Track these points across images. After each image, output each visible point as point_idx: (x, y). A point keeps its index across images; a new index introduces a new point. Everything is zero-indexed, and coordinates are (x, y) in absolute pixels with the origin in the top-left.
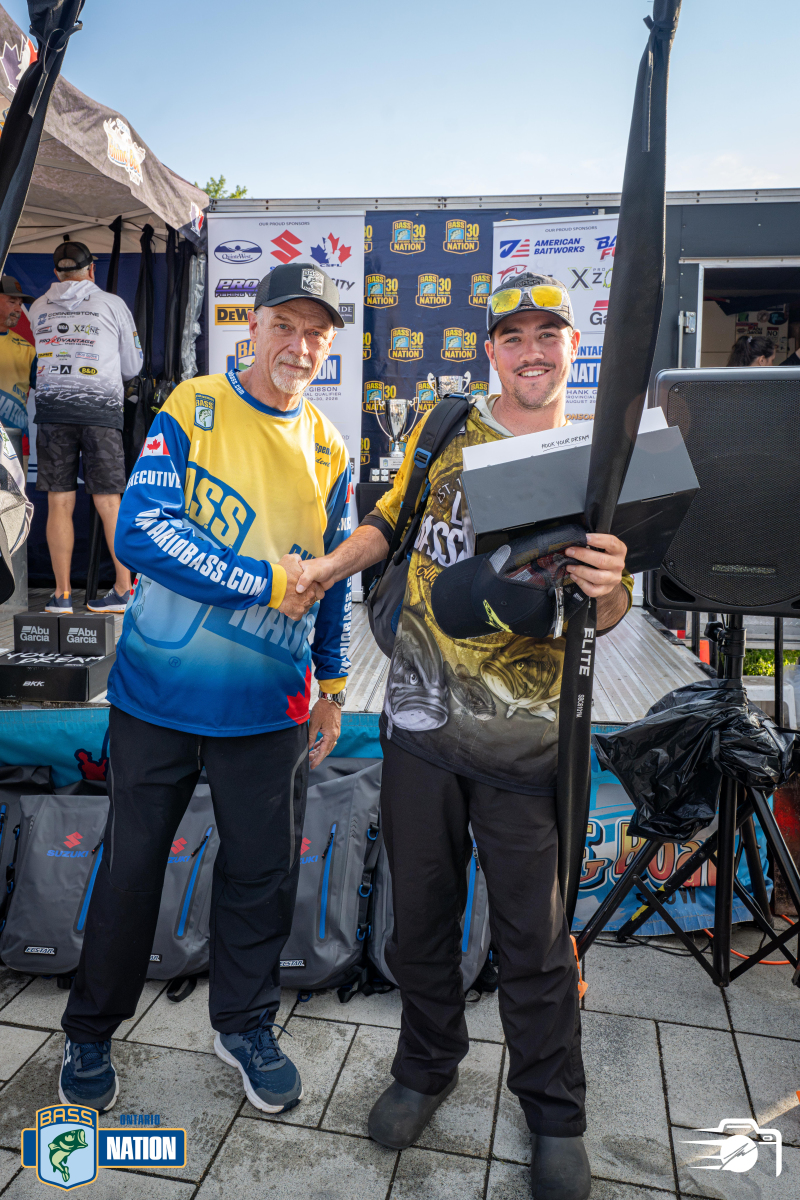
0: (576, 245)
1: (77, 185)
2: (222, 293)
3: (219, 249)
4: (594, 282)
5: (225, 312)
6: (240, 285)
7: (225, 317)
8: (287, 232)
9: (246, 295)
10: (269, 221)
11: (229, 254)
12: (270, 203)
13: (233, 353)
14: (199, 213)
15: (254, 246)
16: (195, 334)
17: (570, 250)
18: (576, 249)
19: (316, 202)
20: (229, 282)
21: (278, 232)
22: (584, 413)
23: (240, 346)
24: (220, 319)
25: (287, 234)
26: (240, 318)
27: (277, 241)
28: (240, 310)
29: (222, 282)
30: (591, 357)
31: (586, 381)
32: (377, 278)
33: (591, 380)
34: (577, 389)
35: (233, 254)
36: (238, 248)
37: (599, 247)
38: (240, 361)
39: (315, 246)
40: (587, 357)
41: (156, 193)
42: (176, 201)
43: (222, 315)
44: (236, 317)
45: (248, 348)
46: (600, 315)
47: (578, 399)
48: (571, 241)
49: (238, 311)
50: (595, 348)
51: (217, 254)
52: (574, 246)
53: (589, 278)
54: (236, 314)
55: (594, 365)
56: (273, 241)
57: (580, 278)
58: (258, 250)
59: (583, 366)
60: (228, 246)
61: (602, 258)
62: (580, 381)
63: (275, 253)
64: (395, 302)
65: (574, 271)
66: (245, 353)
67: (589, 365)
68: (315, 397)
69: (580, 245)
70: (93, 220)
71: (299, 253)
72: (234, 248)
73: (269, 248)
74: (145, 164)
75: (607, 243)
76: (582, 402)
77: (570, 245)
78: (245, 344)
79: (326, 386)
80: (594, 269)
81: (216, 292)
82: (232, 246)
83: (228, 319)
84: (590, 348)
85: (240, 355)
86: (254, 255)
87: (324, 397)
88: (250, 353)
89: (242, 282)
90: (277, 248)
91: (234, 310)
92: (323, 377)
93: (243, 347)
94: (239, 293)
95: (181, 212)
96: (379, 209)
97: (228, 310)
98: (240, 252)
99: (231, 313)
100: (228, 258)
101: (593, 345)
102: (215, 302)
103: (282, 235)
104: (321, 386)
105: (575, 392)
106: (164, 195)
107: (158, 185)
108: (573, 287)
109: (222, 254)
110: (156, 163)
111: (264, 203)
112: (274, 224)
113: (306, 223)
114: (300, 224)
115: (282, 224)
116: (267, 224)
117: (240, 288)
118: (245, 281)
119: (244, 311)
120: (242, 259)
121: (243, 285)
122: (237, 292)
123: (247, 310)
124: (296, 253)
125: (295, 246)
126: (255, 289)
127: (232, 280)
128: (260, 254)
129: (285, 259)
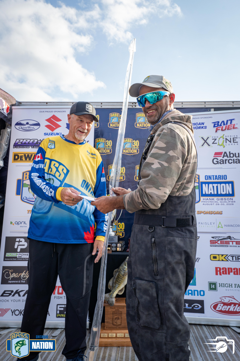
0: (202, 125)
2: (17, 146)
3: (17, 124)
4: (213, 143)
5: (18, 156)
6: (27, 142)
8: (54, 115)
9: (30, 147)
10: (45, 110)
11: (22, 126)
12: (48, 104)
13: (21, 178)
15: (35, 122)
17: (199, 128)
18: (202, 127)
20: (21, 141)
21: (49, 115)
22: (213, 211)
23: (25, 174)
24: (15, 159)
25: (54, 117)
26: (26, 159)
27: (48, 120)
28: (27, 155)
29: (18, 141)
30: (214, 181)
31: (213, 193)
32: (101, 140)
33: (216, 193)
34: (208, 198)
35: (25, 126)
36: (27, 123)
37: (214, 126)
38: (24, 182)
40: (212, 181)
43: (16, 157)
44: (24, 159)
46: (217, 159)
47: (209, 203)
48: (200, 124)
49: (25, 155)
50: (216, 176)
51: (16, 126)
52: (201, 126)
53: (210, 141)
54: (24, 157)
55: (216, 185)
57: (205, 141)
58: (38, 124)
59: (211, 185)
60: (22, 122)
61: (216, 131)
62: (209, 193)
63: (47, 126)
64: (110, 152)
65: (202, 138)
66: (28, 178)
67: (214, 185)
69: (205, 125)
71: (60, 126)
72: (25, 123)
73: (44, 123)
75: (218, 124)
76: (212, 204)
77: (199, 126)
78: (28, 173)
80: (213, 137)
81: (14, 146)
82: (25, 122)
83: (19, 160)
84: (213, 176)
85: (24, 179)
86: (36, 127)
89: (29, 141)
90: (49, 124)
91: (23, 155)
93: (26, 174)
94: (26, 146)
96: (102, 107)
97: (20, 155)
98: (29, 126)
100: (22, 128)
101: (215, 175)
102: (13, 151)
103: (51, 117)
105: (207, 199)
108: (202, 145)
109: (19, 126)
112: (47, 112)
113: (64, 111)
114: (61, 112)
115: (52, 112)
116: (44, 112)
117: (27, 144)
118: (31, 140)
119: (28, 155)
120: (29, 129)
121: (29, 142)
122: (25, 146)
123: (30, 155)
124: (59, 126)
125: (58, 123)
126: (35, 144)
127: (23, 139)
128: (39, 126)
129: (52, 129)
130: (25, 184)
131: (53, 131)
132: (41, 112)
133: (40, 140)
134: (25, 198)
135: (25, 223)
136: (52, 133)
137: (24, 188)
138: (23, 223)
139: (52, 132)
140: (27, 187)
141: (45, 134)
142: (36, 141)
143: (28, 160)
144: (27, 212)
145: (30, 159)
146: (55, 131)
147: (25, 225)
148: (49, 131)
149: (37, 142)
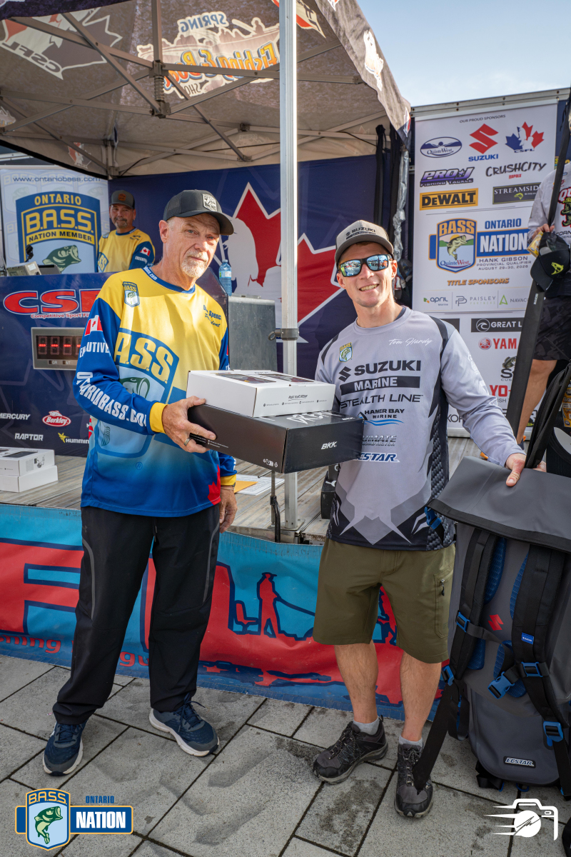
1: (308, 105)
2: (426, 183)
3: (425, 146)
5: (429, 199)
6: (442, 175)
7: (429, 203)
8: (484, 126)
9: (448, 183)
10: (468, 118)
11: (433, 150)
12: (460, 105)
13: (435, 232)
14: (408, 118)
15: (454, 141)
16: (401, 221)
19: (502, 100)
20: (433, 173)
21: (476, 126)
23: (441, 226)
24: (424, 205)
25: (485, 128)
26: (441, 202)
27: (475, 135)
28: (442, 196)
29: (427, 174)
35: (437, 149)
36: (441, 144)
38: (441, 239)
39: (510, 136)
41: (388, 99)
42: (398, 105)
43: (426, 201)
44: (438, 203)
45: (448, 228)
49: (439, 197)
51: (423, 150)
54: (438, 200)
56: (472, 135)
58: (458, 144)
60: (432, 143)
63: (473, 145)
66: (445, 232)
68: (506, 266)
70: (316, 133)
71: (495, 143)
72: (437, 144)
73: (468, 140)
74: (382, 73)
78: (446, 225)
79: (517, 256)
81: (421, 183)
82: (436, 143)
83: (431, 205)
85: (441, 234)
86: (455, 149)
87: (515, 266)
88: (450, 232)
89: (444, 172)
90: (476, 141)
91: (436, 196)
92: (515, 249)
93: (443, 227)
94: (441, 181)
95: (400, 114)
97: (431, 197)
98: (443, 147)
99: (434, 199)
100: (432, 153)
102: (420, 191)
103: (480, 129)
104: (513, 257)
106: (392, 101)
107: (389, 92)
109: (427, 150)
110: (389, 72)
111: (455, 105)
112: (473, 120)
113: (502, 116)
114: (497, 117)
115: (480, 119)
116: (467, 121)
117: (442, 178)
118: (447, 171)
119: (445, 196)
120: (444, 153)
121: (445, 175)
122: (439, 182)
123: (447, 195)
124: (492, 143)
125: (492, 137)
126: (455, 177)
127: (436, 171)
128: (459, 147)
129: (482, 149)
130: (442, 241)
131: (483, 152)
132: (463, 121)
133: (463, 169)
134: (443, 263)
135: (444, 299)
136: (483, 156)
137: (440, 248)
138: (442, 299)
139: (481, 154)
140: (446, 246)
141: (471, 159)
142: (456, 172)
143: (444, 203)
144: (447, 283)
145: (447, 202)
146: (487, 153)
147: (445, 302)
148: (477, 153)
149: (458, 173)
